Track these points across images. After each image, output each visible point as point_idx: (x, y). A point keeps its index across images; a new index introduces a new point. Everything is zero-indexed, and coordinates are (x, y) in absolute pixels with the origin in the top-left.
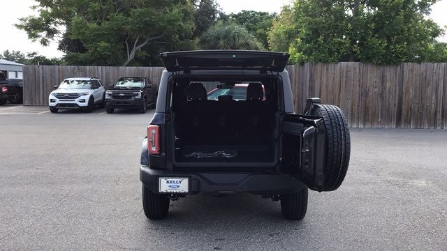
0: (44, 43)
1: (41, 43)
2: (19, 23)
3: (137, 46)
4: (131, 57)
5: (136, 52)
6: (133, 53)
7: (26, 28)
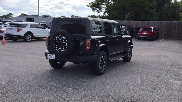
0: (98, 12)
1: (97, 12)
2: (89, 5)
3: (129, 12)
4: (127, 17)
5: (129, 15)
6: (128, 15)
7: (91, 7)
